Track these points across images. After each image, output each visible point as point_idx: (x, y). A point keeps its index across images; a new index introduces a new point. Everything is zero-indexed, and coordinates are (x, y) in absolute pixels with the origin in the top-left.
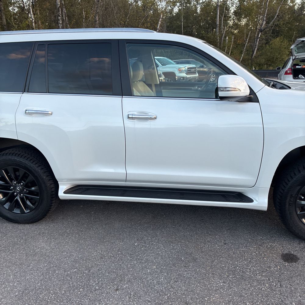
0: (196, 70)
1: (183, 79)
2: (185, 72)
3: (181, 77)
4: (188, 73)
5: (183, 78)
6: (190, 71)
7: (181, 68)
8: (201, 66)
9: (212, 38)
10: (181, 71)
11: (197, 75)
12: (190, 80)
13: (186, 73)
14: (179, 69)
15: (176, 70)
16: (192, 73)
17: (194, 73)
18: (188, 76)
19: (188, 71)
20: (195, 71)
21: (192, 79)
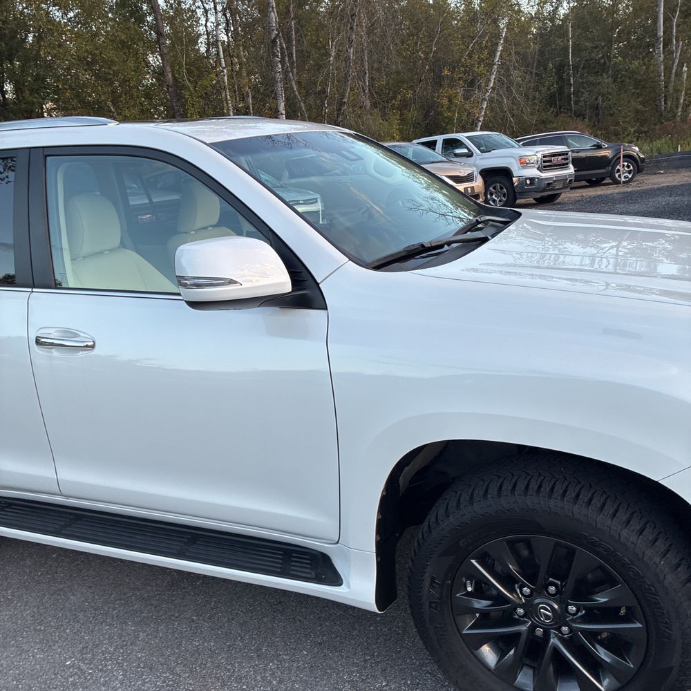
0: (567, 159)
1: (532, 183)
2: (537, 166)
3: (526, 179)
4: (545, 167)
5: (532, 179)
6: (550, 161)
7: (525, 156)
8: (594, 145)
9: (642, 73)
10: (524, 163)
11: (571, 170)
12: (549, 184)
13: (538, 168)
14: (520, 160)
15: (515, 161)
16: (556, 166)
17: (563, 166)
18: (544, 175)
19: (545, 162)
20: (566, 161)
21: (554, 181)
